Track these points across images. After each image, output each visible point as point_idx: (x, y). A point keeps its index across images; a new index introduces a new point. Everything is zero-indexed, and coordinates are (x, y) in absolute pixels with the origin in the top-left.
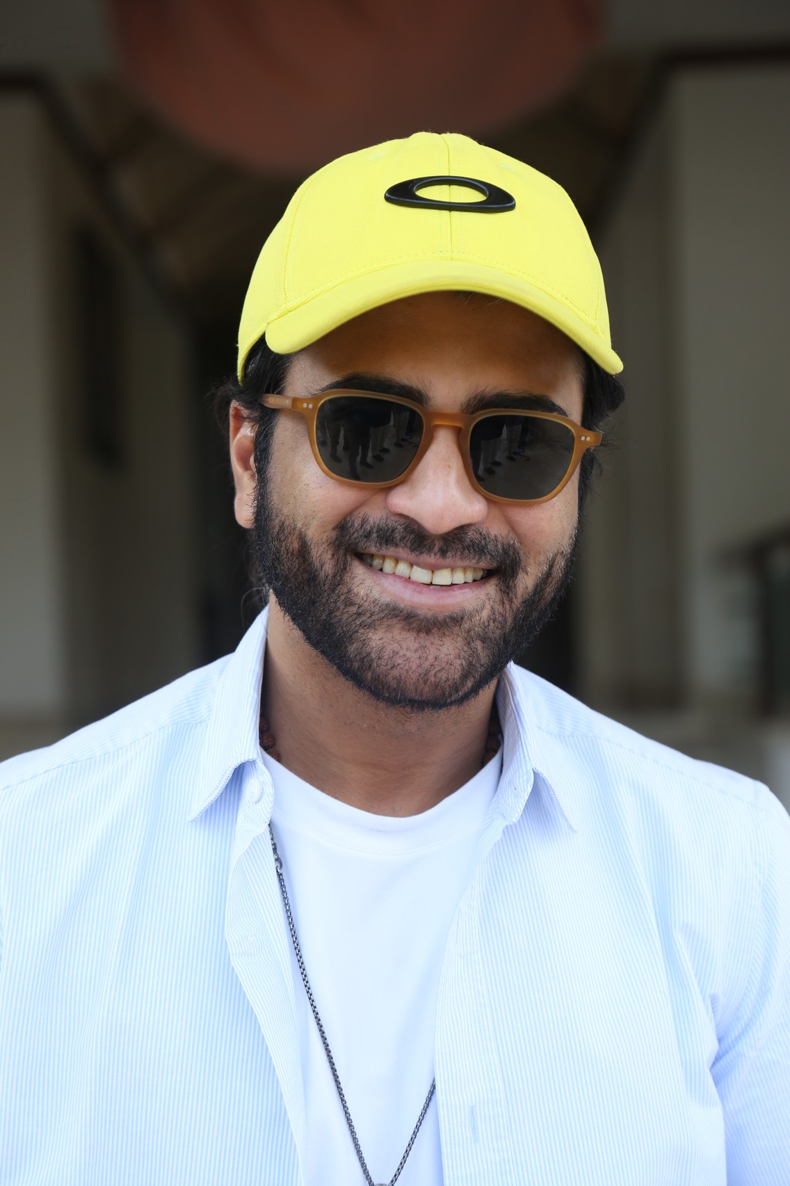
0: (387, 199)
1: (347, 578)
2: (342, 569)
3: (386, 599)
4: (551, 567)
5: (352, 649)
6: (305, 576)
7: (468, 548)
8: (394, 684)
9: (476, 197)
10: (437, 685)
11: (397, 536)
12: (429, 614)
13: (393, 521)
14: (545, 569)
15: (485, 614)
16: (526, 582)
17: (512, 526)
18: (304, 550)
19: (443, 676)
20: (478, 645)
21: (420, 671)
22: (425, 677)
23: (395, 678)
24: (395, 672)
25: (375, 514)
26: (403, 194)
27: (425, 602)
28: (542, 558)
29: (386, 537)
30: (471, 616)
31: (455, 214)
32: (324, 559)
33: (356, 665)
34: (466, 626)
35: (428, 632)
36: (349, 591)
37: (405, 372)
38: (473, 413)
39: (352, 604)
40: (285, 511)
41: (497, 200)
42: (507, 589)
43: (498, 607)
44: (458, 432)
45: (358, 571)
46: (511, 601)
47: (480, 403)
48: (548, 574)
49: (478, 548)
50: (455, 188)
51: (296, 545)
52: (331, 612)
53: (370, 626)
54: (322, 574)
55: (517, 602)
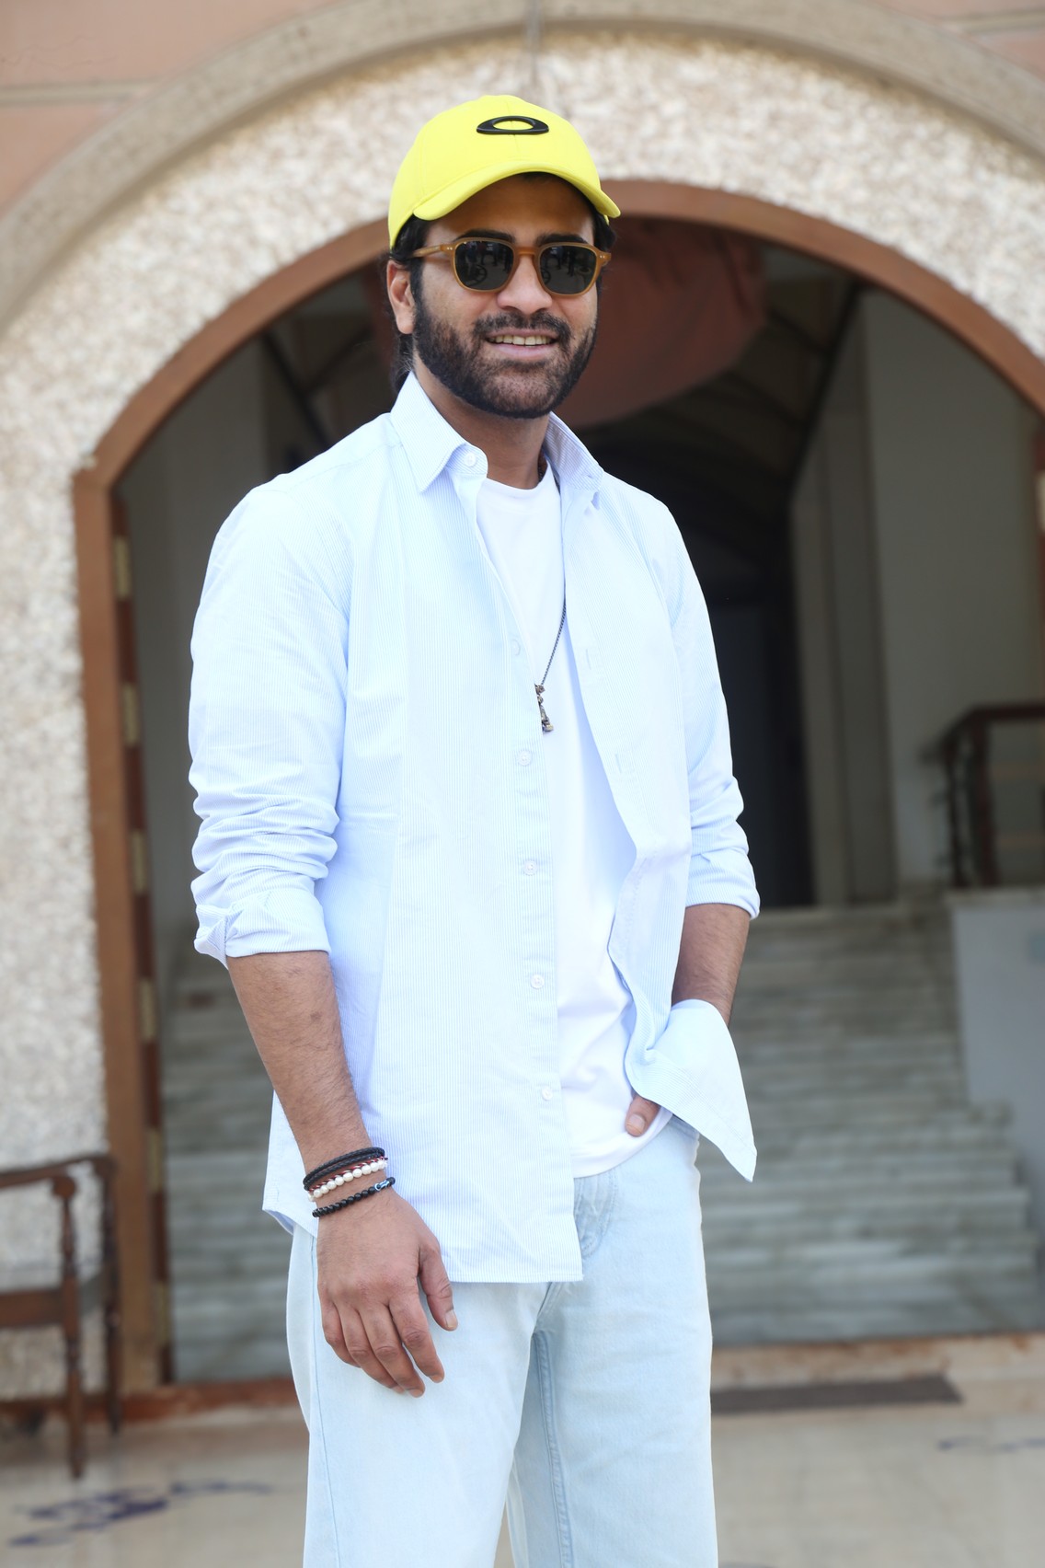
0: (478, 131)
1: (480, 352)
2: (478, 348)
3: (503, 358)
4: (587, 337)
5: (485, 389)
6: (454, 353)
7: (545, 322)
8: (512, 401)
9: (526, 126)
10: (536, 398)
11: (508, 320)
12: (528, 362)
13: (504, 313)
14: (584, 337)
15: (555, 362)
16: (574, 344)
17: (563, 311)
18: (454, 339)
19: (539, 393)
20: (554, 378)
21: (527, 391)
22: (529, 395)
23: (513, 397)
24: (513, 394)
25: (493, 312)
26: (487, 128)
27: (525, 355)
28: (581, 330)
29: (501, 323)
30: (548, 363)
31: (518, 136)
32: (467, 342)
33: (489, 396)
34: (546, 367)
35: (527, 372)
36: (482, 358)
37: (500, 225)
38: (540, 246)
39: (484, 365)
40: (440, 316)
41: (539, 128)
42: (565, 350)
43: (562, 360)
44: (533, 258)
45: (487, 347)
46: (568, 355)
47: (544, 240)
48: (586, 341)
49: (551, 322)
50: (514, 122)
51: (449, 336)
52: (471, 372)
53: (496, 374)
54: (465, 351)
55: (572, 356)
